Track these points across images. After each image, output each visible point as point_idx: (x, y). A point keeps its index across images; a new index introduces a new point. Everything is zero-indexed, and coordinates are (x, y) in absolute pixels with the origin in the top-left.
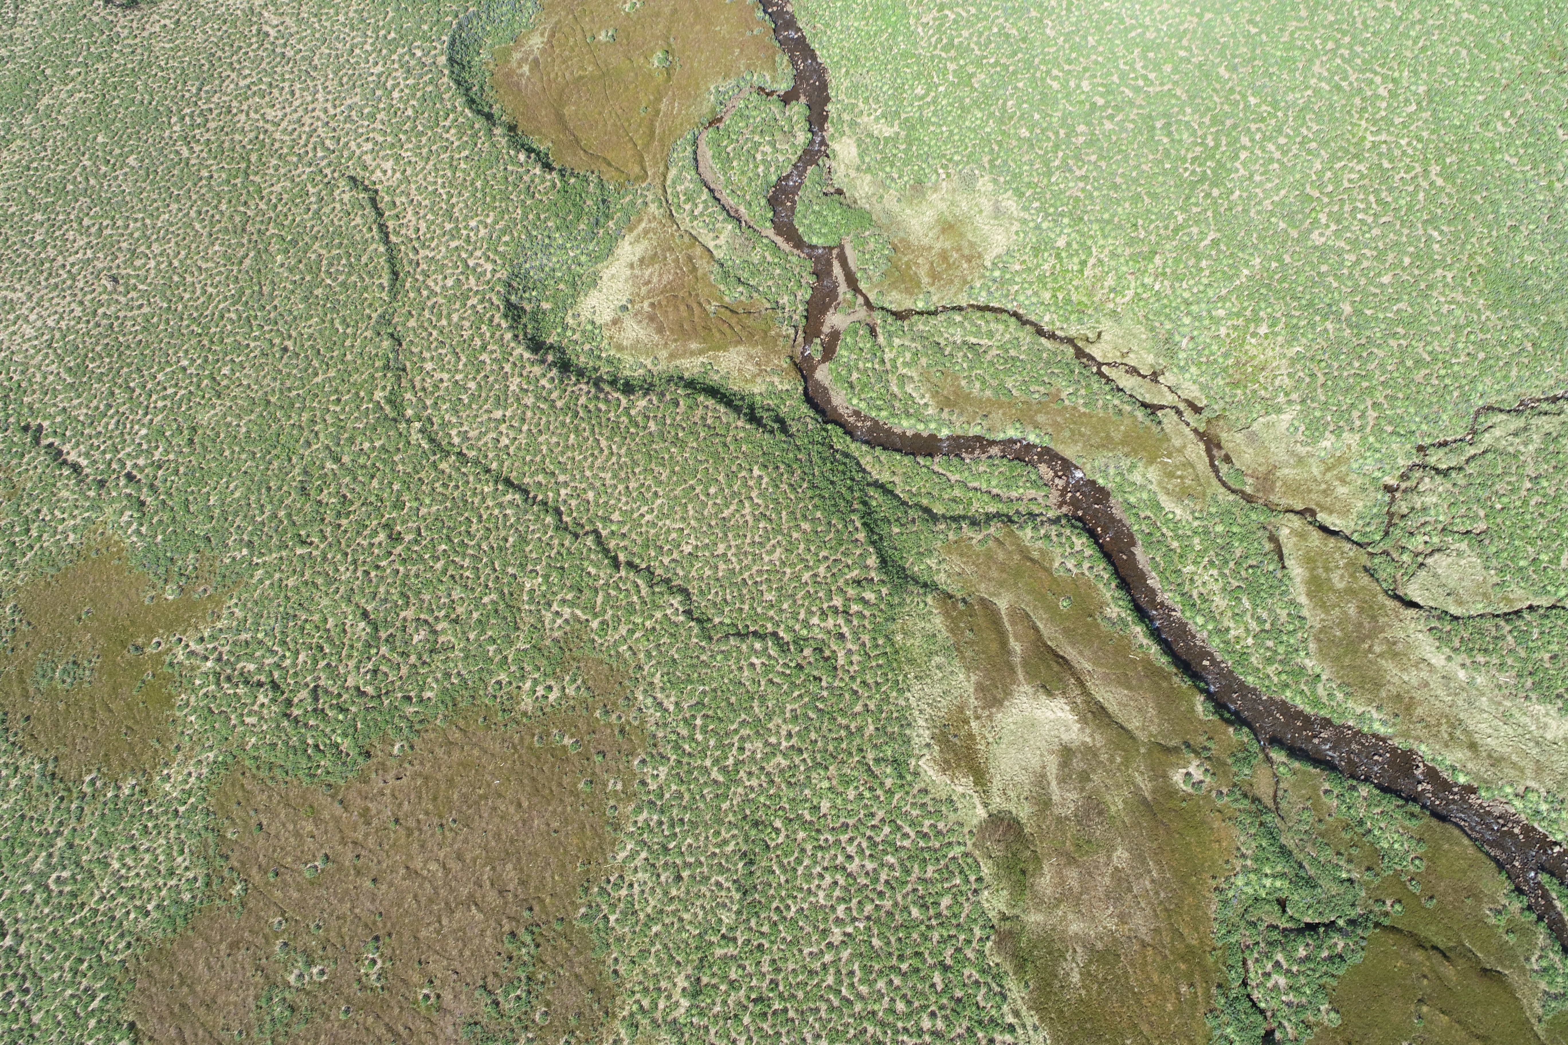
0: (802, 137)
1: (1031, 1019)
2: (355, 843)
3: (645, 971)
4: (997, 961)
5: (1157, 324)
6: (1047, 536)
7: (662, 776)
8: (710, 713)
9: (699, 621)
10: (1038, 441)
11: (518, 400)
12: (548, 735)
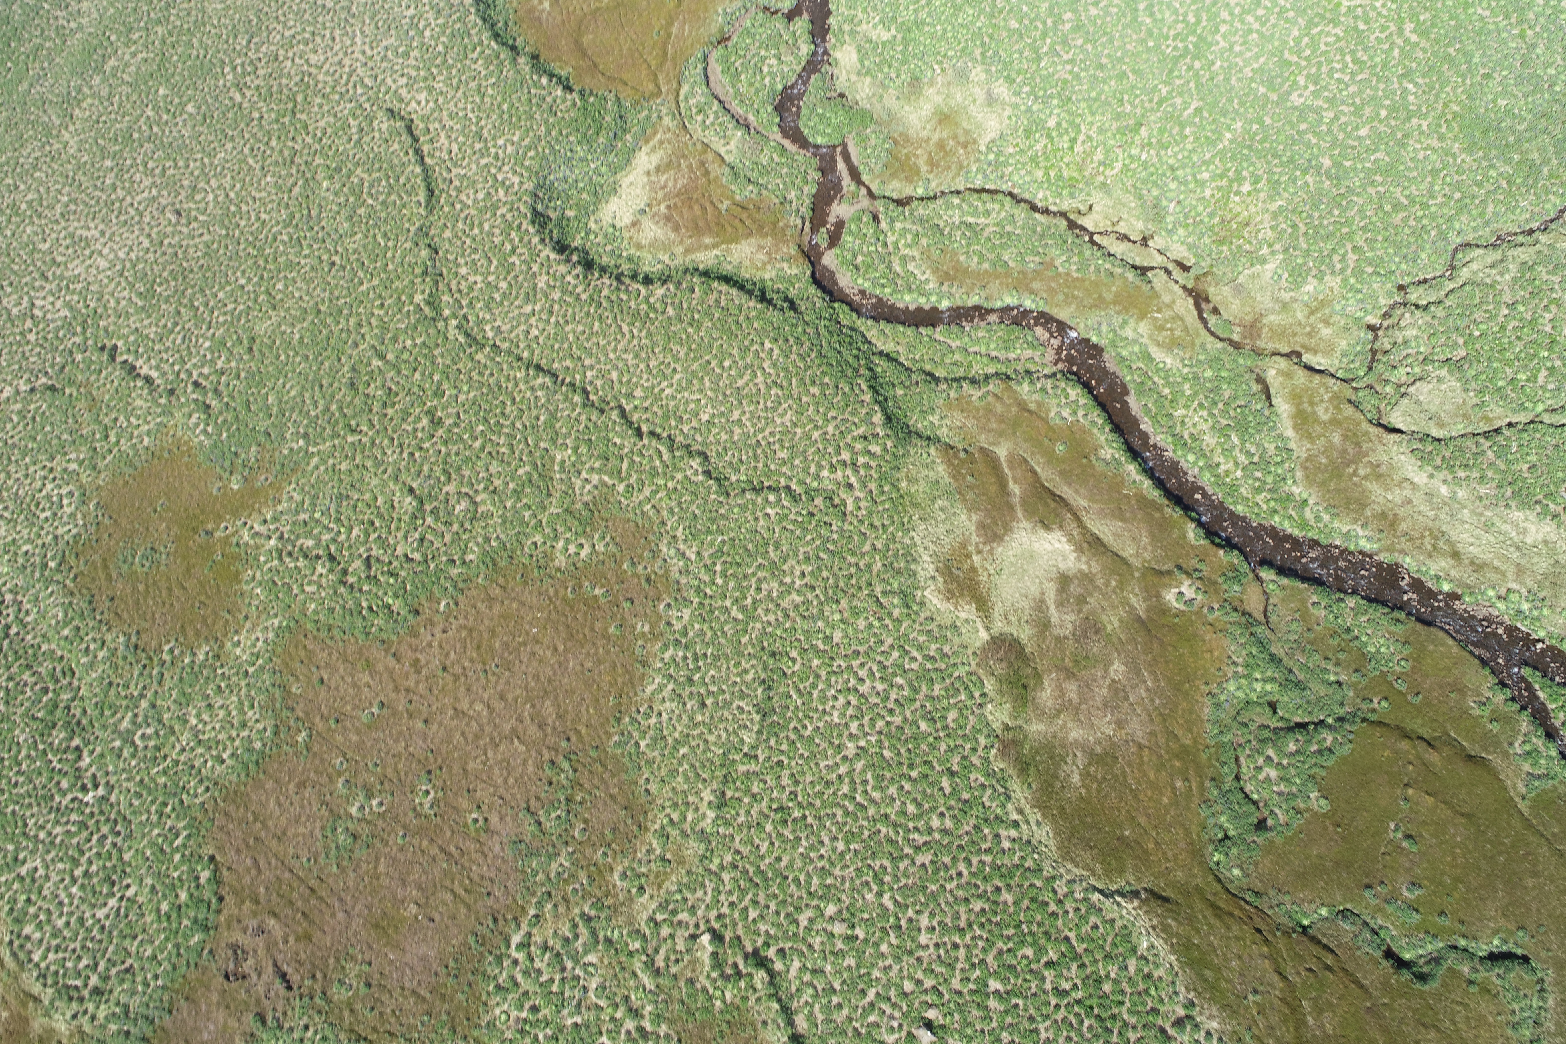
0: (805, 49)
1: (1035, 816)
2: (407, 690)
3: (674, 788)
4: (1002, 766)
5: (1145, 192)
6: (1043, 390)
7: (686, 617)
8: (729, 559)
9: (717, 479)
10: (1034, 306)
11: (546, 295)
12: (581, 586)
